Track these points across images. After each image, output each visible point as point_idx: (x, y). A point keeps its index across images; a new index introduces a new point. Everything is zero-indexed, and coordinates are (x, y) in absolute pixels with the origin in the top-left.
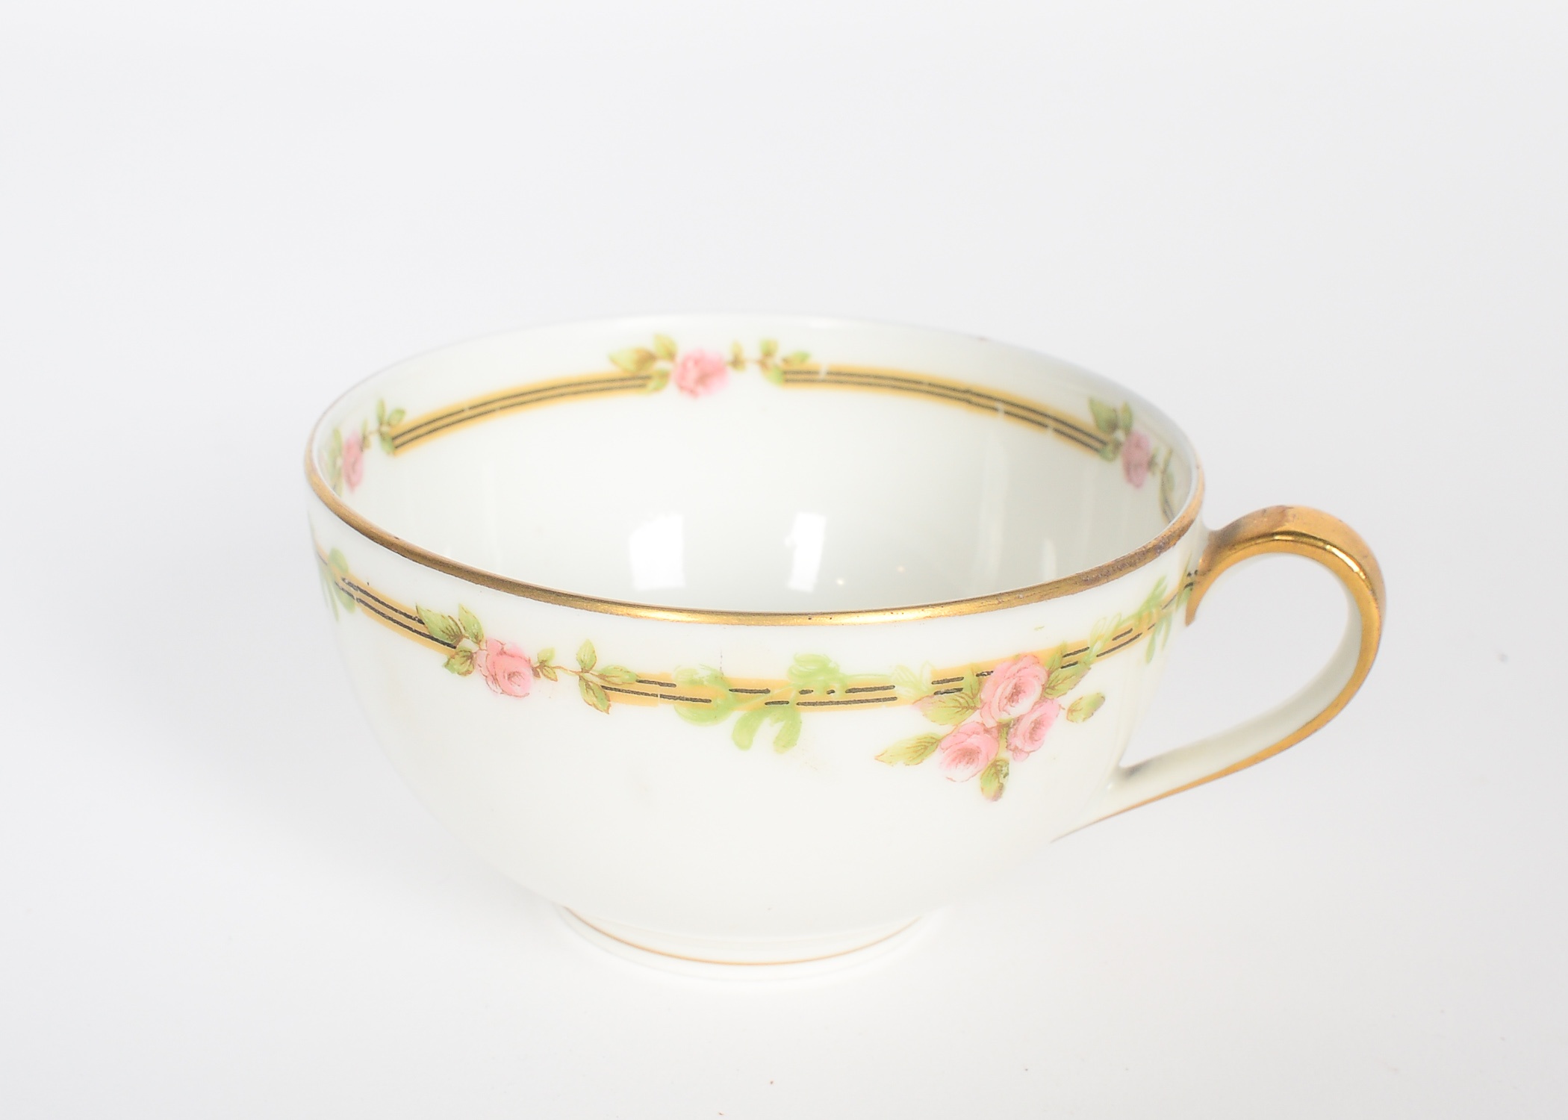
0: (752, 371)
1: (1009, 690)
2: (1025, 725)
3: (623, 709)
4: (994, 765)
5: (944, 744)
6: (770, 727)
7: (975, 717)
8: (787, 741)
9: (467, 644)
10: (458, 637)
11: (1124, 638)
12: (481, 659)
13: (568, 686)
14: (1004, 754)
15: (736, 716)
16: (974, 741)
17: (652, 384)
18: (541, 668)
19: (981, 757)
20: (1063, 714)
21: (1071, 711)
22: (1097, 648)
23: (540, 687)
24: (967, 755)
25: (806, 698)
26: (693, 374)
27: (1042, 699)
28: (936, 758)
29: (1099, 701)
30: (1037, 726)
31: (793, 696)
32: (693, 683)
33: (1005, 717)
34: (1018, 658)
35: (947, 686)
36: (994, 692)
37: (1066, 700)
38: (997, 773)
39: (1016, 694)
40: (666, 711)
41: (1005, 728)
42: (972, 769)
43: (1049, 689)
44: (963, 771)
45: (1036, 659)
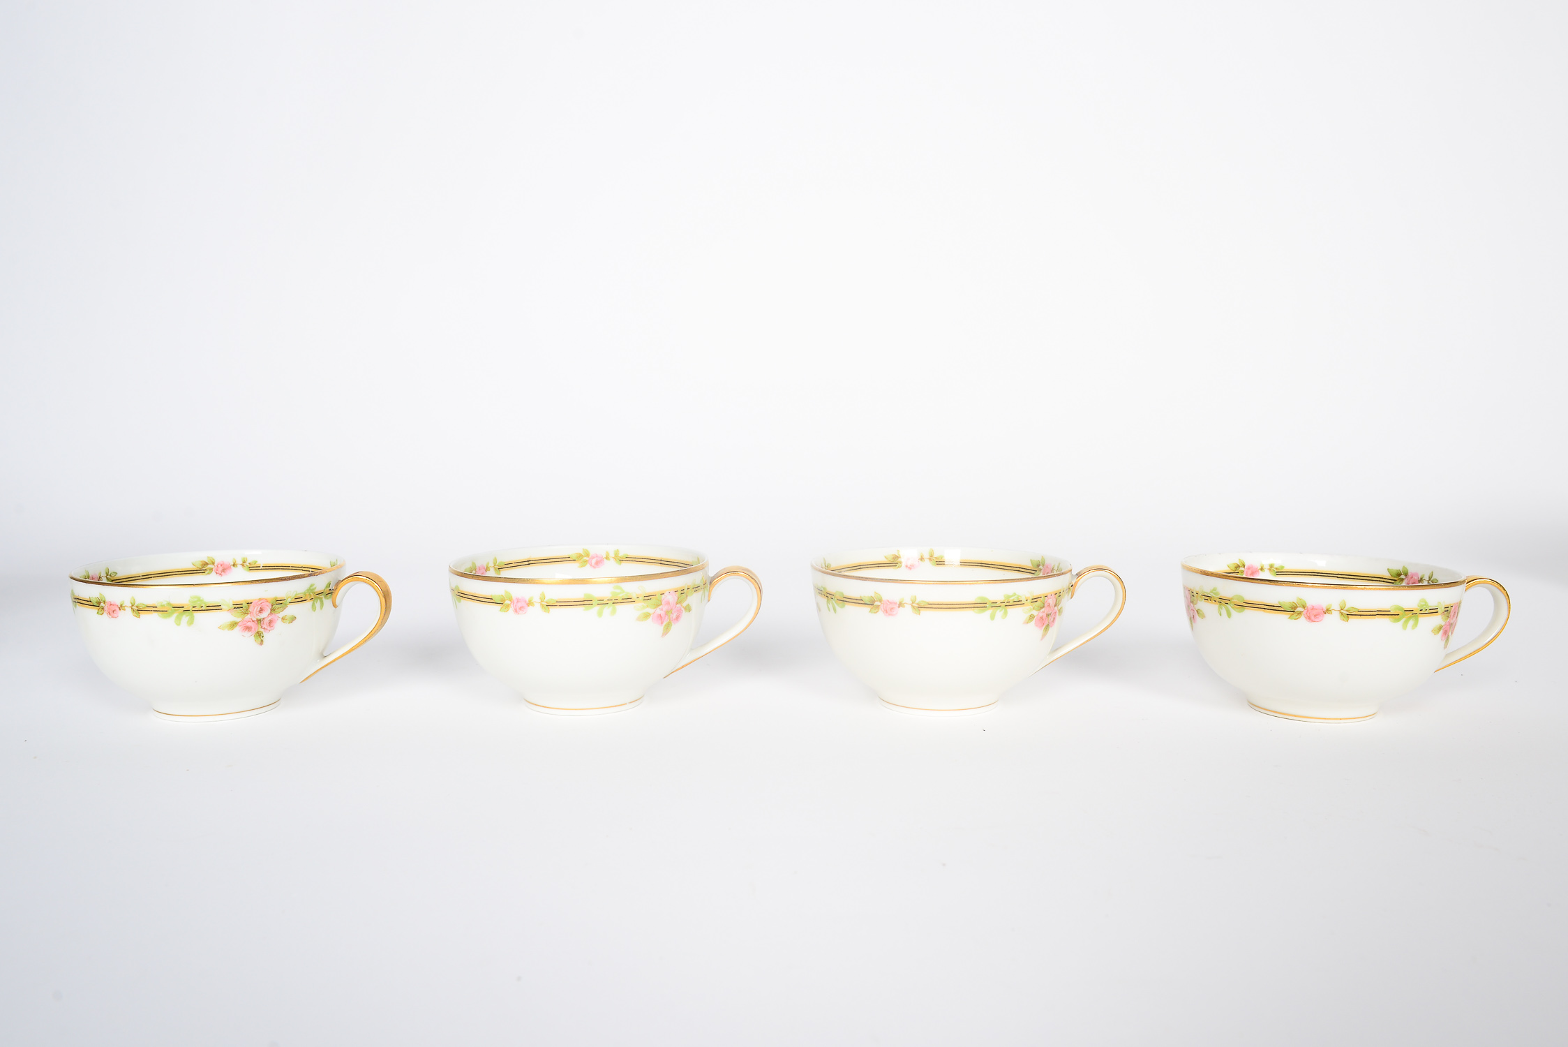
0: (240, 567)
1: (259, 609)
2: (267, 621)
3: (144, 616)
4: (258, 632)
5: (239, 624)
6: (185, 618)
7: (248, 617)
8: (191, 622)
9: (102, 604)
10: (100, 603)
11: (299, 600)
12: (106, 608)
13: (129, 610)
14: (262, 630)
15: (175, 615)
16: (249, 624)
17: (207, 572)
18: (121, 607)
19: (253, 629)
20: (280, 620)
21: (283, 619)
22: (289, 600)
23: (121, 613)
24: (248, 629)
25: (194, 609)
26: (220, 569)
27: (271, 614)
28: (237, 629)
29: (293, 619)
30: (271, 622)
31: (191, 608)
32: (162, 606)
33: (259, 618)
34: (260, 600)
35: (237, 606)
36: (254, 609)
37: (281, 615)
38: (260, 635)
39: (261, 610)
40: (155, 616)
41: (259, 621)
42: (250, 633)
43: (273, 610)
44: (247, 634)
45: (267, 601)
